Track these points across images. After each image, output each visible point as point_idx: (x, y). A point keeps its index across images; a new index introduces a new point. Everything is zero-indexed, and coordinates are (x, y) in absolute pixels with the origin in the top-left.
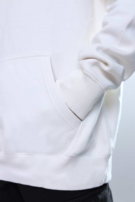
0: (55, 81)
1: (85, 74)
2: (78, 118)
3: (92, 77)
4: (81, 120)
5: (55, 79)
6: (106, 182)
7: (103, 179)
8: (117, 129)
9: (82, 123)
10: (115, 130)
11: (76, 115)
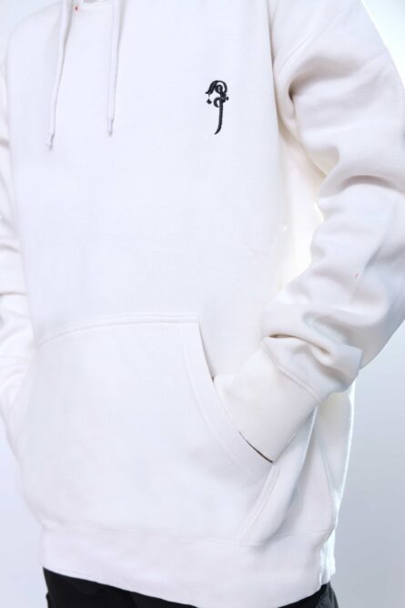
0: (213, 378)
1: (280, 371)
2: (266, 458)
3: (295, 378)
4: (271, 462)
5: (211, 374)
6: (326, 582)
7: (318, 577)
8: (347, 467)
9: (274, 467)
10: (343, 471)
11: (261, 455)
